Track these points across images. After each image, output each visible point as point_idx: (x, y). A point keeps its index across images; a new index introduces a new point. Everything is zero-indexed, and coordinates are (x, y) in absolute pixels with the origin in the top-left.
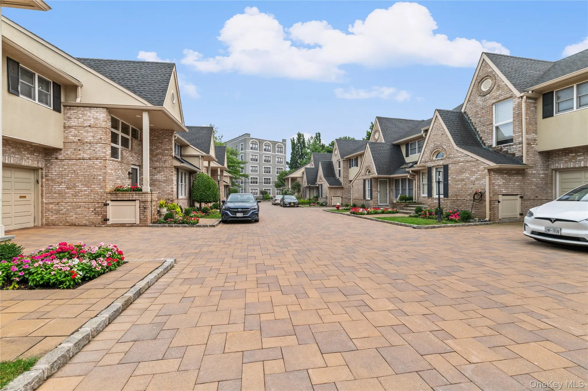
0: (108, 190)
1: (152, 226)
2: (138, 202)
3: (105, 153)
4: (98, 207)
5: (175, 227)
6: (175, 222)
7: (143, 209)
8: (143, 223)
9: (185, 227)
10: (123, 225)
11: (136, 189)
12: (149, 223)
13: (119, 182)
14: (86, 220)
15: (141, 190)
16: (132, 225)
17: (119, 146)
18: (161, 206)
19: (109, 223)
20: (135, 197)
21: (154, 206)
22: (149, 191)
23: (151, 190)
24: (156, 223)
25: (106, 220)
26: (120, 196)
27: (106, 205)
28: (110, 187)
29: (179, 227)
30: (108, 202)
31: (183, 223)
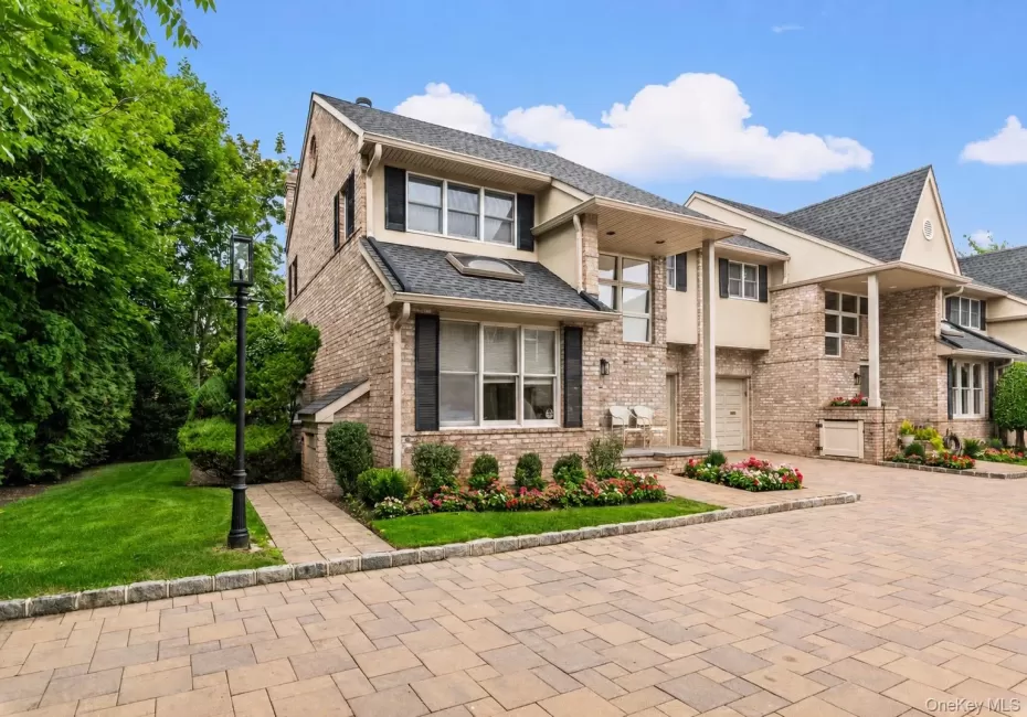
0: (821, 405)
1: (883, 465)
2: (861, 423)
3: (816, 349)
4: (809, 430)
5: (922, 469)
6: (923, 462)
7: (869, 436)
8: (869, 459)
9: (940, 471)
10: (840, 458)
11: (860, 403)
12: (879, 458)
13: (839, 392)
14: (797, 446)
15: (866, 404)
16: (853, 460)
17: (839, 335)
18: (903, 432)
19: (823, 453)
20: (857, 415)
21: (890, 431)
22: (879, 405)
23: (883, 405)
24: (891, 460)
25: (819, 449)
26: (836, 414)
27: (819, 426)
28: (824, 400)
29: (930, 470)
30: (822, 422)
31: (938, 465)
